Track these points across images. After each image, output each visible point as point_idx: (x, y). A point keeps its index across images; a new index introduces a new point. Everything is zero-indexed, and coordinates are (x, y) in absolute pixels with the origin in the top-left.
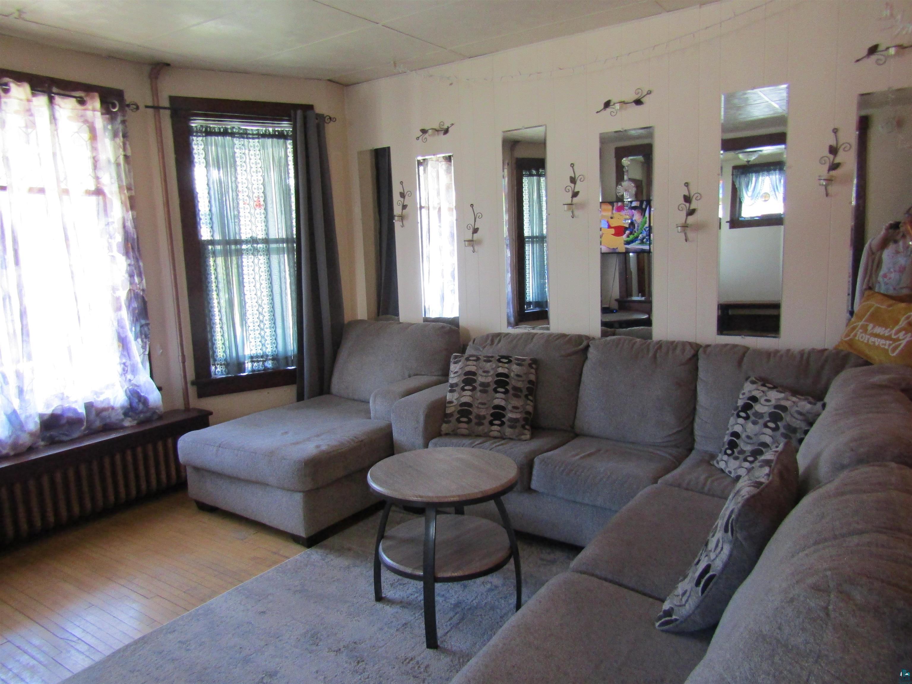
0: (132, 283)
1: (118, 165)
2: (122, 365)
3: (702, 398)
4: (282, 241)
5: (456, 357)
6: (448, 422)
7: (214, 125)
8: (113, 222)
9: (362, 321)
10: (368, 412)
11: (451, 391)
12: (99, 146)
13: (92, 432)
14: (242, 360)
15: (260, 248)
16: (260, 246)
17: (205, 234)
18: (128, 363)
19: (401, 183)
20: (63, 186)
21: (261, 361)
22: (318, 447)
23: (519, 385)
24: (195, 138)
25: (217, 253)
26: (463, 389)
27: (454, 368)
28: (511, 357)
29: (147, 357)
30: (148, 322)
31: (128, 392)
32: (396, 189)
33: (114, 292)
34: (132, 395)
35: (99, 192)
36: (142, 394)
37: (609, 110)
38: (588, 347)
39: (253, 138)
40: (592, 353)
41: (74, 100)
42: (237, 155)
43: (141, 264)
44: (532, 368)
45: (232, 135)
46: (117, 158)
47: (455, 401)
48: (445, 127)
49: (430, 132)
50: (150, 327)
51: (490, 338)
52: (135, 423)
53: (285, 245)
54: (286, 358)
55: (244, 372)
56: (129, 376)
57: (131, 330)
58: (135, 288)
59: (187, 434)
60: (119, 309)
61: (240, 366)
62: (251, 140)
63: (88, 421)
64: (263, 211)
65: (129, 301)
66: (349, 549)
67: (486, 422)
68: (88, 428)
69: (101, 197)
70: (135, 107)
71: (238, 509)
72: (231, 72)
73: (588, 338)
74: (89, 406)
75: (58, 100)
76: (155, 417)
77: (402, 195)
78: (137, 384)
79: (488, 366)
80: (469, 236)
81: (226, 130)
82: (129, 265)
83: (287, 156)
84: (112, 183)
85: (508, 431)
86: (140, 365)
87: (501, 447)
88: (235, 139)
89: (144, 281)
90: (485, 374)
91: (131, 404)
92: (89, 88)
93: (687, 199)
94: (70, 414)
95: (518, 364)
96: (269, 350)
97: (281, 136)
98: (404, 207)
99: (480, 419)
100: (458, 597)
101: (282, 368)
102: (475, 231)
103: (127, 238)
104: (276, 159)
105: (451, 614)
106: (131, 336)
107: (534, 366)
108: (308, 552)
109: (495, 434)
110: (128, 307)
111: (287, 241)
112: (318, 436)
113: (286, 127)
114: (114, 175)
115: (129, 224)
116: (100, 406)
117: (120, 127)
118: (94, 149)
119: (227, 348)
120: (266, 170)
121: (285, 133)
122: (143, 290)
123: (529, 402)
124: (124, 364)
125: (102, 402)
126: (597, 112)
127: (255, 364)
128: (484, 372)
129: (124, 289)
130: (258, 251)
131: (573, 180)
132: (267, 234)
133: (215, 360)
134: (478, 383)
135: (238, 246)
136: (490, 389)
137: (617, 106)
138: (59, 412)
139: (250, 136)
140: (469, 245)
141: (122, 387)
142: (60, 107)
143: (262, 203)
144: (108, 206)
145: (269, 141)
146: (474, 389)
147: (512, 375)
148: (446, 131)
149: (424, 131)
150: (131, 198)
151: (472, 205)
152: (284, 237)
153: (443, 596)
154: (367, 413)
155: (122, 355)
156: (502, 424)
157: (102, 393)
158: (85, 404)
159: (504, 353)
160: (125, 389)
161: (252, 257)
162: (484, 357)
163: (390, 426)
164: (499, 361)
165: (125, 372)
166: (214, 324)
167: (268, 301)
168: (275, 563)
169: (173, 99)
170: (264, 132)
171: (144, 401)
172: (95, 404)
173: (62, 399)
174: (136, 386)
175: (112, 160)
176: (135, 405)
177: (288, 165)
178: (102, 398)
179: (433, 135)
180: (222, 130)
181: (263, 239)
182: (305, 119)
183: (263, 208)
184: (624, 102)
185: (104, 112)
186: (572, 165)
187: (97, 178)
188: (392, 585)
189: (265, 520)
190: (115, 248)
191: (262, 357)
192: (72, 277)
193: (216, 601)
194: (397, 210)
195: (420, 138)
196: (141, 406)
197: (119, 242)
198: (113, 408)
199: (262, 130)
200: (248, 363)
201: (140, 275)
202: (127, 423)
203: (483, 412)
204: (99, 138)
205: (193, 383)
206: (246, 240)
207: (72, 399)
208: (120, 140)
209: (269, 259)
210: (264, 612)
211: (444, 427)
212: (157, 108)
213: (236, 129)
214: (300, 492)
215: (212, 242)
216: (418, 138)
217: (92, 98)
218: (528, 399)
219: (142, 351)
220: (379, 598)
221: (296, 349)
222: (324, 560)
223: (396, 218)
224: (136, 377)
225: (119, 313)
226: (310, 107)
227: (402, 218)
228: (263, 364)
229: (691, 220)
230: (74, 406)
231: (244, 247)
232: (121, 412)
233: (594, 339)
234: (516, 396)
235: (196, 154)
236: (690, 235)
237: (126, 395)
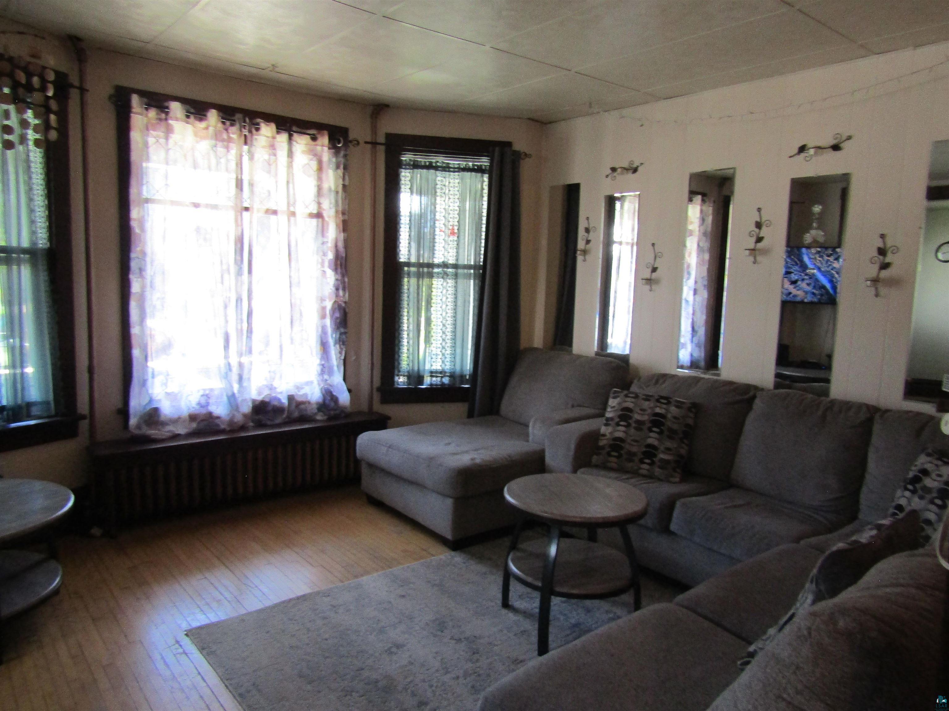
0: (337, 296)
1: (337, 192)
2: (321, 367)
3: (871, 465)
4: (469, 267)
5: (615, 392)
6: (598, 454)
7: (421, 159)
8: (327, 242)
9: (536, 349)
10: (527, 435)
11: (606, 425)
12: (324, 176)
13: (291, 421)
14: (421, 373)
15: (449, 272)
16: (450, 270)
17: (403, 256)
18: (326, 365)
19: (588, 218)
20: (292, 209)
21: (439, 377)
22: (472, 459)
23: (675, 427)
24: (403, 170)
25: (411, 274)
26: (618, 425)
27: (612, 402)
28: (671, 398)
29: (342, 362)
30: (346, 331)
31: (323, 390)
32: (582, 224)
33: (322, 302)
34: (327, 394)
35: (319, 215)
36: (335, 394)
37: (803, 155)
38: (754, 397)
39: (454, 172)
40: (758, 404)
41: (308, 137)
42: (438, 186)
43: (346, 280)
44: (691, 412)
45: (436, 168)
46: (337, 187)
47: (608, 434)
48: (635, 166)
49: (619, 170)
50: (347, 335)
51: (655, 378)
52: (325, 418)
53: (472, 271)
54: (462, 376)
55: (422, 385)
56: (326, 377)
57: (332, 337)
58: (338, 301)
59: (364, 433)
60: (323, 317)
61: (420, 379)
62: (452, 173)
63: (288, 411)
64: (456, 238)
65: (333, 310)
66: (490, 559)
67: (636, 459)
68: (288, 417)
69: (320, 220)
70: (356, 142)
71: (399, 506)
72: (441, 111)
73: (756, 388)
74: (291, 398)
75: (296, 136)
76: (343, 415)
77: (587, 230)
78: (331, 384)
79: (646, 404)
80: (647, 274)
81: (431, 163)
82: (337, 280)
83: (482, 189)
84: (330, 208)
85: (657, 471)
86: (335, 368)
87: (645, 485)
88: (438, 172)
89: (347, 295)
90: (642, 412)
91: (324, 400)
92: (320, 127)
93: (882, 252)
94: (276, 403)
95: (677, 407)
96: (448, 367)
97: (480, 170)
98: (588, 242)
99: (631, 455)
100: (578, 619)
101: (457, 385)
102: (654, 270)
103: (337, 256)
104: (473, 193)
105: (568, 632)
106: (331, 341)
107: (693, 410)
108: (452, 554)
109: (644, 472)
110: (332, 316)
111: (475, 267)
112: (476, 450)
113: (484, 162)
114: (333, 201)
115: (341, 245)
116: (299, 399)
117: (342, 160)
118: (320, 179)
119: (411, 362)
120: (462, 200)
121: (484, 167)
122: (345, 302)
123: (683, 445)
124: (323, 365)
125: (302, 396)
126: (790, 157)
127: (434, 379)
128: (641, 410)
129: (330, 301)
130: (448, 275)
131: (759, 225)
132: (457, 260)
133: (399, 371)
134: (634, 419)
135: (431, 269)
136: (645, 427)
137: (812, 151)
138: (267, 400)
139: (452, 170)
140: (647, 284)
141: (319, 385)
142: (297, 143)
143: (456, 231)
144: (325, 228)
145: (467, 174)
146: (628, 426)
147: (669, 416)
148: (635, 170)
149: (614, 170)
150: (345, 222)
151: (653, 245)
152: (472, 263)
153: (565, 615)
154: (525, 436)
155: (322, 358)
156: (652, 464)
157: (302, 388)
158: (289, 396)
159: (664, 394)
160: (321, 387)
161: (442, 280)
162: (644, 395)
163: (542, 452)
164: (658, 401)
165: (322, 372)
166: (402, 338)
167: (452, 322)
168: (421, 558)
169: (389, 136)
170: (464, 166)
171: (334, 399)
172: (296, 397)
173: (271, 389)
174: (331, 386)
175: (333, 188)
176: (327, 402)
177: (482, 197)
178: (302, 392)
179: (622, 173)
180: (427, 164)
181: (453, 265)
182: (502, 155)
183: (456, 236)
184: (819, 148)
185: (331, 146)
186: (759, 210)
187: (319, 204)
188: (520, 596)
189: (420, 520)
190: (326, 264)
191: (441, 373)
192: (290, 287)
193: (365, 579)
194: (581, 244)
195: (610, 177)
196: (332, 404)
197: (331, 259)
198: (309, 403)
199: (463, 164)
200: (427, 376)
201: (344, 289)
202: (319, 417)
203: (634, 449)
204: (324, 170)
205: (379, 389)
206: (438, 264)
207: (279, 390)
208: (340, 172)
209: (456, 283)
210: (403, 596)
211: (595, 459)
212: (374, 144)
213: (440, 163)
214: (451, 497)
215: (408, 264)
216: (607, 176)
217: (323, 135)
218: (683, 443)
219: (339, 355)
220: (506, 604)
221: (472, 369)
222: (464, 563)
223: (578, 252)
224: (332, 378)
225: (324, 321)
226: (509, 144)
227: (585, 252)
228: (441, 379)
229: (884, 274)
230: (279, 396)
231: (436, 270)
232: (315, 406)
233: (762, 390)
234: (670, 438)
235: (403, 184)
236: (883, 291)
237: (322, 392)
